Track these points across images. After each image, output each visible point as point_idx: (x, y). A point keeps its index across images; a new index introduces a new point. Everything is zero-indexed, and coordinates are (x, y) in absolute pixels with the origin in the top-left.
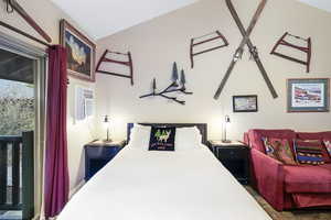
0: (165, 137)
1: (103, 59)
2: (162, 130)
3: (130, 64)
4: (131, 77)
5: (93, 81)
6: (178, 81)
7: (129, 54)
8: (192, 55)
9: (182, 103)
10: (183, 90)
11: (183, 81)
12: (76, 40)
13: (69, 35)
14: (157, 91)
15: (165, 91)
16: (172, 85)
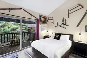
0: (57, 36)
1: (48, 19)
2: (57, 34)
3: (53, 19)
4: (53, 22)
5: (46, 24)
6: (64, 22)
7: (53, 17)
8: (68, 14)
9: (65, 28)
10: (65, 25)
11: (65, 22)
12: (42, 17)
13: (41, 17)
14: (59, 25)
15: (61, 25)
16: (62, 23)
